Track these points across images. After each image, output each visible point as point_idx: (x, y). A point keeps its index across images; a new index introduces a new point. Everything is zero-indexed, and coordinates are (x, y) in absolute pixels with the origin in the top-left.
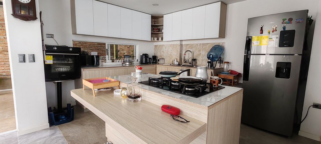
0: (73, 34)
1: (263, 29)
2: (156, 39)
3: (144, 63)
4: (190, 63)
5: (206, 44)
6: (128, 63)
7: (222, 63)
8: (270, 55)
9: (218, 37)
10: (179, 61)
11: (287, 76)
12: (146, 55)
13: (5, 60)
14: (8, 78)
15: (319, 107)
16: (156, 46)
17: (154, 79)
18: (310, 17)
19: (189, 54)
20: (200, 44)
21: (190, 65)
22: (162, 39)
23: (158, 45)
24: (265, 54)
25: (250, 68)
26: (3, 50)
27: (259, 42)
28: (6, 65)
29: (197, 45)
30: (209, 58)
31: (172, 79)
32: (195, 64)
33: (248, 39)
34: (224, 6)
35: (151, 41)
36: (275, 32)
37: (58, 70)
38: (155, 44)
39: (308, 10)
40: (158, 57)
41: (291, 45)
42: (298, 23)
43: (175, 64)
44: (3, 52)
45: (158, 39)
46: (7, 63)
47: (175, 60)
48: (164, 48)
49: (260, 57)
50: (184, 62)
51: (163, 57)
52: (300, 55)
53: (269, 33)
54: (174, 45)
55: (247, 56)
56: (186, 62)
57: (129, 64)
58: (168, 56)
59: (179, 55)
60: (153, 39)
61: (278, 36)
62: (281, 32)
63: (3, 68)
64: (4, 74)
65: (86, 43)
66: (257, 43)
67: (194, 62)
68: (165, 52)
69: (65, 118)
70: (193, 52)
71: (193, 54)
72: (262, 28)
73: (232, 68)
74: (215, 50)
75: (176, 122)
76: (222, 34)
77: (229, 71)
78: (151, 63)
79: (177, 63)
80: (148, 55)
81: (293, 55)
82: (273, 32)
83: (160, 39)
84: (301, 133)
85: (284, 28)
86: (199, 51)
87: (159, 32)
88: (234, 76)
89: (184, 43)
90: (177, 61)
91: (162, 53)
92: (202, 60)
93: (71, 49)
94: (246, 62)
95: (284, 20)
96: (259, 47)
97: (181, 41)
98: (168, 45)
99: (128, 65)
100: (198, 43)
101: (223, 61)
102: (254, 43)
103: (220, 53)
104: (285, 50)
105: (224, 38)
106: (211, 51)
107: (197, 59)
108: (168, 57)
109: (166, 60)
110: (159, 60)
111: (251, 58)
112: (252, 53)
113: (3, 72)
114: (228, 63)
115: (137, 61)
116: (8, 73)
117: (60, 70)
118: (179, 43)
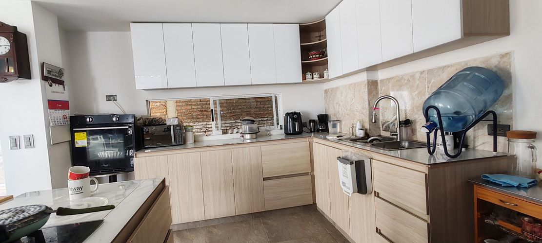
2: (315, 76)
4: (394, 134)
6: (248, 135)
10: (366, 128)
12: (292, 116)
16: (326, 91)
20: (422, 73)
21: (395, 138)
23: (328, 89)
29: (413, 76)
38: (320, 87)
40: (332, 116)
43: (358, 135)
45: (322, 76)
47: (359, 125)
48: (339, 94)
50: (384, 130)
54: (355, 84)
57: (252, 137)
58: (348, 114)
59: (367, 111)
68: (341, 104)
79: (362, 133)
83: (325, 74)
86: (419, 94)
87: (322, 58)
89: (381, 75)
90: (362, 129)
91: (337, 108)
93: (115, 119)
97: (371, 71)
98: (346, 86)
99: (248, 139)
100: (415, 70)
107: (414, 122)
109: (343, 123)
114: (530, 136)
115: (281, 129)
117: (109, 156)
118: (364, 78)
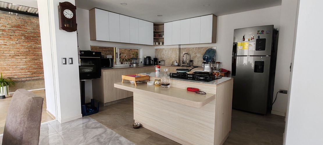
0: (91, 40)
1: (245, 38)
2: (157, 43)
3: (148, 65)
4: (188, 64)
5: (201, 47)
6: (135, 64)
7: (215, 63)
8: (250, 56)
9: (211, 42)
10: (178, 62)
11: (262, 71)
12: (149, 58)
13: (16, 64)
14: (19, 80)
15: (283, 92)
16: (156, 49)
17: (175, 74)
18: (276, 29)
19: (186, 56)
20: (196, 48)
21: (188, 65)
22: (163, 43)
23: (158, 49)
24: (246, 56)
25: (237, 67)
26: (14, 54)
27: (242, 46)
28: (18, 69)
29: (193, 48)
30: (204, 59)
31: (188, 73)
32: (192, 64)
33: (234, 45)
34: (215, 18)
35: (154, 46)
36: (253, 40)
37: (84, 71)
38: (156, 47)
39: (273, 25)
40: (158, 59)
41: (263, 49)
42: (267, 34)
43: (175, 64)
44: (15, 57)
45: (159, 44)
46: (18, 66)
47: (175, 61)
48: (164, 51)
49: (243, 58)
50: (183, 63)
51: (163, 59)
52: (270, 56)
53: (249, 40)
54: (173, 48)
55: (234, 57)
56: (184, 63)
59: (178, 57)
60: (155, 43)
61: (255, 43)
62: (257, 40)
63: (15, 72)
64: (16, 77)
65: (105, 48)
66: (241, 47)
67: (191, 63)
68: (165, 55)
69: (92, 110)
70: (190, 55)
71: (190, 56)
72: (244, 36)
73: (222, 67)
74: (209, 52)
75: (199, 95)
76: (214, 40)
77: (220, 69)
78: (153, 64)
79: (177, 64)
80: (151, 57)
81: (265, 56)
82: (251, 39)
83: (161, 43)
84: (273, 112)
85: (259, 37)
86: (195, 53)
87: (160, 37)
88: (225, 73)
89: (182, 47)
90: (176, 63)
91: (163, 56)
92: (198, 61)
93: (94, 53)
94: (234, 62)
95: (258, 31)
96: (242, 50)
97: (180, 45)
98: (168, 48)
100: (194, 47)
101: (215, 61)
102: (239, 48)
103: (213, 55)
104: (259, 53)
105: (216, 43)
106: (206, 53)
107: (193, 61)
108: (168, 59)
109: (166, 61)
110: (160, 62)
111: (237, 58)
112: (238, 55)
113: (14, 75)
114: (219, 63)
115: (141, 63)
116: (19, 76)
118: (178, 47)
